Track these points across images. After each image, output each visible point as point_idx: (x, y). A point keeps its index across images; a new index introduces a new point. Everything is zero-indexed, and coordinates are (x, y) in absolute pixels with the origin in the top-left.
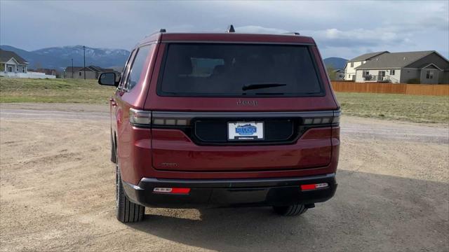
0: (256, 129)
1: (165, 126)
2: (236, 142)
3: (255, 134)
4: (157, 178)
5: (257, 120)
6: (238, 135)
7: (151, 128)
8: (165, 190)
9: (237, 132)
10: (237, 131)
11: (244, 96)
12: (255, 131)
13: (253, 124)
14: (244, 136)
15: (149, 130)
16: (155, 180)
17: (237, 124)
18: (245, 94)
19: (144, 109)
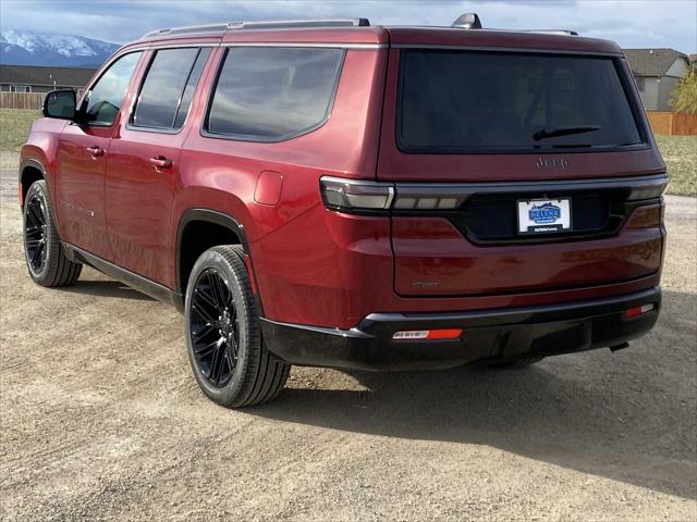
0: (559, 211)
1: (415, 212)
2: (532, 237)
3: (558, 222)
4: (404, 313)
5: (559, 195)
6: (533, 223)
7: (390, 217)
8: (413, 335)
9: (531, 218)
10: (532, 216)
11: (537, 150)
12: (559, 216)
13: (555, 203)
14: (543, 225)
15: (387, 219)
16: (400, 318)
17: (532, 204)
18: (537, 147)
19: (377, 180)
